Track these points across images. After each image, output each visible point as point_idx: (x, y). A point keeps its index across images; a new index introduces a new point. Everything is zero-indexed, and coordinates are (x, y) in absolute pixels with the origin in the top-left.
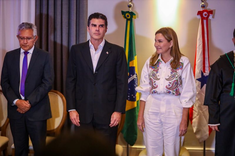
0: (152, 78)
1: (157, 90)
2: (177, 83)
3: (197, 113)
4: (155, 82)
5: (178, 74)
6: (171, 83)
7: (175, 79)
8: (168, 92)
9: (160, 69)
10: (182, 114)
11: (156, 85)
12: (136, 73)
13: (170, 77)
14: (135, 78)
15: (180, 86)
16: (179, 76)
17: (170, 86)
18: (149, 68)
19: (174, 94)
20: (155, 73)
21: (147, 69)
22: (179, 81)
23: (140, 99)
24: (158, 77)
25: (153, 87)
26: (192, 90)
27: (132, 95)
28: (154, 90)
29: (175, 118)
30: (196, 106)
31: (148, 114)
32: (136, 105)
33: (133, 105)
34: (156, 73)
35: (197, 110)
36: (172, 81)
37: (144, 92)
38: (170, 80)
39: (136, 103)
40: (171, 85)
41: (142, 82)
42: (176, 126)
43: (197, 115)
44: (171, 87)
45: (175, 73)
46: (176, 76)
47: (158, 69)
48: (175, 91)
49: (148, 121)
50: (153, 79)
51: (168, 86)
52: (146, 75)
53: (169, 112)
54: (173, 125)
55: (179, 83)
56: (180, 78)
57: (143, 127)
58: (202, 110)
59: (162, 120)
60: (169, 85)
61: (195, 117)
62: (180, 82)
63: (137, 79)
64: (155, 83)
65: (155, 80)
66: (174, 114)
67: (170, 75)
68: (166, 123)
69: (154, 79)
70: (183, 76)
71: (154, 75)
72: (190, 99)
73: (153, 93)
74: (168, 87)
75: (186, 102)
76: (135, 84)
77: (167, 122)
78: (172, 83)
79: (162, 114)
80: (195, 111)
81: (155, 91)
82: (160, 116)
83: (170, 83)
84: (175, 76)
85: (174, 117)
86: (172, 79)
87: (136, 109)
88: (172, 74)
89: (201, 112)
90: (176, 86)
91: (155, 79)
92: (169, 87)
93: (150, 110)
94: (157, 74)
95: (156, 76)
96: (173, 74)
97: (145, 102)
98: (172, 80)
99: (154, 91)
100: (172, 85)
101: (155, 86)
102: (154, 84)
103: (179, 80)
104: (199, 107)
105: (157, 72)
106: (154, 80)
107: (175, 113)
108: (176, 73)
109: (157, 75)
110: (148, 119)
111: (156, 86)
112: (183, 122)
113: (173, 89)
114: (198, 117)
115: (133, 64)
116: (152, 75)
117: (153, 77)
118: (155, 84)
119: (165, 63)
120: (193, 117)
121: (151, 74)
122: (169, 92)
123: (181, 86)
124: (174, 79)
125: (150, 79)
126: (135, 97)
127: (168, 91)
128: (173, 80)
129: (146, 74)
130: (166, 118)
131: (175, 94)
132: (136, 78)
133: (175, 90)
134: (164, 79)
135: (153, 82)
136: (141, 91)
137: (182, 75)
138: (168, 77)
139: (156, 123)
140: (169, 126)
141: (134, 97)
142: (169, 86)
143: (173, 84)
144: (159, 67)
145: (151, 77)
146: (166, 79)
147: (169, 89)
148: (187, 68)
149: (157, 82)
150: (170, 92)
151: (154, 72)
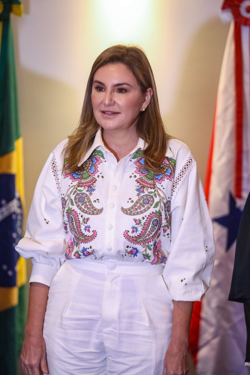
0: (75, 208)
1: (93, 244)
2: (158, 223)
3: (212, 330)
4: (88, 219)
5: (162, 195)
6: (140, 221)
7: (152, 210)
8: (131, 252)
9: (99, 180)
10: (170, 325)
11: (91, 230)
12: (17, 194)
13: (137, 202)
14: (14, 213)
15: (165, 231)
16: (165, 201)
17: (137, 231)
18: (60, 176)
19: (146, 256)
20: (84, 191)
21: (55, 182)
22: (163, 217)
23: (32, 280)
24: (97, 206)
25: (80, 238)
26: (201, 245)
27: (5, 267)
28: (82, 245)
29: (149, 337)
30: (209, 303)
31: (62, 326)
32: (15, 300)
33: (8, 298)
34: (88, 193)
35: (213, 320)
36: (143, 215)
37: (46, 255)
38: (138, 213)
39: (15, 292)
40: (140, 229)
41: (37, 223)
42: (153, 363)
43: (215, 335)
44: (139, 236)
45: (150, 190)
46: (157, 200)
47: (94, 181)
48: (152, 247)
49: (61, 350)
50: (78, 211)
51: (131, 230)
52: (53, 201)
53: (131, 317)
54: (143, 361)
55: (164, 222)
56: (167, 206)
57: (44, 369)
58: (229, 320)
59: (108, 344)
60: (135, 229)
61: (208, 343)
62: (166, 218)
63: (22, 215)
64: (89, 223)
65: (86, 216)
66: (147, 324)
67: (135, 199)
68: (119, 353)
69: (83, 211)
70: (176, 201)
71: (81, 199)
72: (198, 274)
73: (79, 257)
74: (130, 234)
75: (184, 282)
76: (13, 230)
77: (124, 349)
78: (143, 222)
79: (107, 323)
80: (207, 321)
81: (90, 250)
82: (100, 331)
83: (138, 222)
84: (153, 201)
85: (146, 333)
86: (143, 208)
87: (17, 312)
88: (142, 194)
89: (226, 325)
90: (156, 233)
91: (86, 212)
92: (135, 234)
93: (68, 314)
94: (91, 194)
95: (90, 201)
96: (146, 193)
97: (48, 288)
98: (142, 212)
99: (84, 250)
100: (145, 229)
101: (86, 233)
102: (83, 227)
103: (163, 214)
104: (221, 309)
105: (91, 189)
106: (82, 213)
107: (151, 321)
108: (153, 190)
109: (92, 198)
110: (61, 343)
111: (91, 234)
112: (175, 350)
113: (145, 242)
114: (216, 341)
115: (9, 165)
116: (75, 199)
117: (78, 206)
118: (88, 229)
119: (118, 160)
120: (202, 342)
121: (73, 197)
122: (134, 252)
123: (168, 231)
124: (149, 208)
125: (70, 212)
126: (15, 273)
127: (129, 249)
128: (147, 213)
129: (50, 198)
130: (121, 335)
131: (152, 258)
132: (18, 211)
133: (152, 243)
134: (116, 210)
135: (81, 219)
136: (33, 251)
137: (173, 197)
138: (131, 205)
139: (85, 356)
140: (130, 361)
141: (10, 273)
142: (133, 232)
143: (148, 226)
144: (98, 174)
145: (72, 204)
146: (122, 209)
147: (135, 240)
148: (188, 177)
149: (94, 222)
150: (137, 251)
151: (80, 191)
